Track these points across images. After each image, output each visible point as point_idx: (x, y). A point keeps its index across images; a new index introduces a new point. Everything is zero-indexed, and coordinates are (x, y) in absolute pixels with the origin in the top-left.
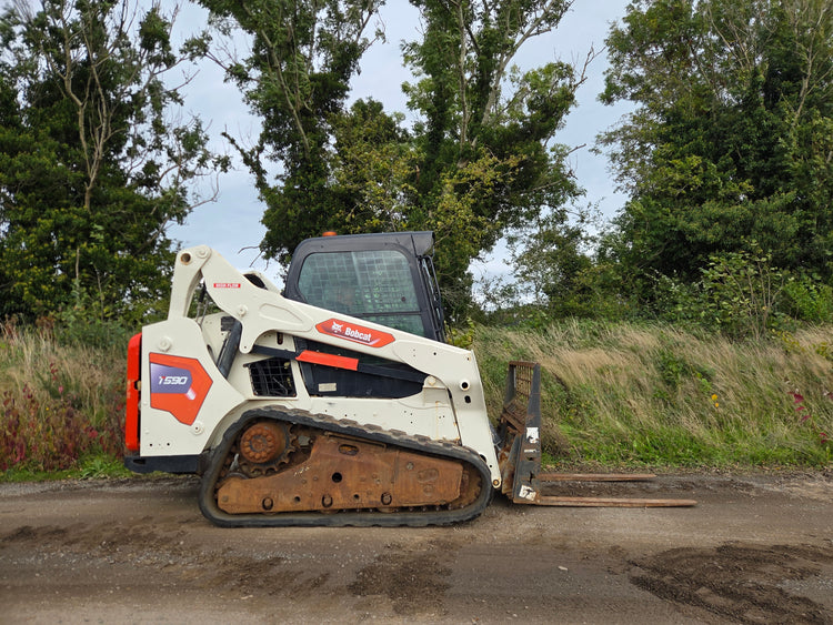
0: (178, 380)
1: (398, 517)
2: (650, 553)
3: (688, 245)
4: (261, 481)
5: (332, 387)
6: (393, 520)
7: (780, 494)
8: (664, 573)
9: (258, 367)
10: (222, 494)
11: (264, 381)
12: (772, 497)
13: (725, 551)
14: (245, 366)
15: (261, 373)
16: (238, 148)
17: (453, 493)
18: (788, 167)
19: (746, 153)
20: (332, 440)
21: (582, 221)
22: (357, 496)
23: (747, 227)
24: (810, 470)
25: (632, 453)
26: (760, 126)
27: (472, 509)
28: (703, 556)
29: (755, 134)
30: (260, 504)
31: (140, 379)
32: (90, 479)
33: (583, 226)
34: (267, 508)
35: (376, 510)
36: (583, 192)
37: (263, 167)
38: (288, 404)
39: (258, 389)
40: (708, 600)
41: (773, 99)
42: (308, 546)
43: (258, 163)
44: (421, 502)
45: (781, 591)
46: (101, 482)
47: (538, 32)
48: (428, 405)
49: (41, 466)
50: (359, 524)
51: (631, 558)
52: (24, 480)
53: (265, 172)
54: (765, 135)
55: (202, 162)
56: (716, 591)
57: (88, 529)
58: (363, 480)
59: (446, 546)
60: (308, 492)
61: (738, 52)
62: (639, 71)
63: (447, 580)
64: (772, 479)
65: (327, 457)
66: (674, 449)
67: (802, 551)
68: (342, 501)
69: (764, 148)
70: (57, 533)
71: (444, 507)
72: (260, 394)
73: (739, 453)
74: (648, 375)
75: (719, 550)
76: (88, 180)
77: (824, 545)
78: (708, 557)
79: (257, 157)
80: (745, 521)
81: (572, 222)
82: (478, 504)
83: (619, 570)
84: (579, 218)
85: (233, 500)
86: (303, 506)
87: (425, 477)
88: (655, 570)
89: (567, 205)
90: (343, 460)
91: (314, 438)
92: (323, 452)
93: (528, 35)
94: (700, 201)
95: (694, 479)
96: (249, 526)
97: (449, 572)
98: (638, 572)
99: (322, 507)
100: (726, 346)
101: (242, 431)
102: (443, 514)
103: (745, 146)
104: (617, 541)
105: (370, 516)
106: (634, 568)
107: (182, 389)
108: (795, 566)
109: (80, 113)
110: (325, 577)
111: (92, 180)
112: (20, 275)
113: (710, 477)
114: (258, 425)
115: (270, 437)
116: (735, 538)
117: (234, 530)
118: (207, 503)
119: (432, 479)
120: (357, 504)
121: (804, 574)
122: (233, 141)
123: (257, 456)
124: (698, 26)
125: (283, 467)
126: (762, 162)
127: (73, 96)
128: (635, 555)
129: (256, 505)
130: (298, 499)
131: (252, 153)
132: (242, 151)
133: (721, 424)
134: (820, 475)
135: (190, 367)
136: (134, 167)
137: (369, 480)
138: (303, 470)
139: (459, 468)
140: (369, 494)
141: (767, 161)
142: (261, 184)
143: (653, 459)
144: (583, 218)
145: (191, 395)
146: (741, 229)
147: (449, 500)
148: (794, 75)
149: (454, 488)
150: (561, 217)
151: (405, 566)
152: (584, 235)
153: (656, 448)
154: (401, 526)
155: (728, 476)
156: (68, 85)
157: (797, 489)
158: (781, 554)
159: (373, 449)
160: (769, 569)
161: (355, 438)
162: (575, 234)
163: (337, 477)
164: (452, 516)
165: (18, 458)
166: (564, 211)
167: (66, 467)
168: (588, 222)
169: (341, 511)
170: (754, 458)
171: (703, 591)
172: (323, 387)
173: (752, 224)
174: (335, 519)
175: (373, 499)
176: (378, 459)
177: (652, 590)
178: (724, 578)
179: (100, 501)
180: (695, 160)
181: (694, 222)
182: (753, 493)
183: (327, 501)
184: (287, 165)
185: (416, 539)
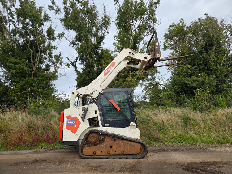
0: (72, 123)
1: (125, 156)
2: (185, 163)
3: (188, 87)
4: (93, 147)
5: (108, 125)
6: (124, 157)
7: (214, 151)
8: (189, 167)
9: (90, 120)
10: (84, 150)
11: (92, 123)
12: (212, 151)
13: (202, 163)
14: (87, 119)
15: (91, 121)
16: (70, 61)
17: (139, 151)
18: (211, 68)
19: (200, 64)
20: (109, 138)
21: (160, 80)
22: (116, 151)
23: (203, 83)
24: (221, 145)
25: (177, 141)
26: (204, 58)
27: (143, 155)
28: (197, 164)
29: (202, 59)
30: (93, 153)
31: (63, 122)
32: (42, 149)
33: (160, 81)
34: (94, 154)
35: (120, 155)
36: (159, 72)
37: (77, 66)
38: (98, 129)
39: (90, 125)
40: (200, 172)
41: (206, 51)
42: (106, 163)
43: (75, 65)
44: (131, 153)
45: (215, 170)
46: (46, 149)
47: (148, 35)
48: (131, 130)
49: (29, 145)
50: (116, 158)
51: (182, 164)
52: (25, 149)
53: (77, 67)
54: (205, 60)
55: (60, 64)
56: (201, 170)
57: (51, 160)
58: (117, 147)
59: (138, 163)
60: (104, 150)
61: (197, 39)
62: (172, 43)
63: (141, 169)
64: (212, 147)
65: (109, 142)
66: (188, 140)
67: (220, 163)
68: (112, 153)
69: (205, 63)
70: (44, 161)
71: (136, 155)
72: (91, 126)
73: (203, 141)
74: (180, 121)
75: (201, 162)
76: (33, 70)
77: (225, 161)
78: (199, 164)
79: (75, 63)
80: (207, 156)
81: (157, 80)
82: (144, 154)
83: (179, 167)
84: (159, 79)
85: (86, 152)
86: (103, 153)
87: (132, 147)
88: (187, 167)
89: (155, 75)
90: (112, 142)
91: (105, 137)
92: (108, 140)
93: (146, 36)
94: (190, 76)
95: (193, 147)
96: (90, 159)
97: (141, 168)
98: (183, 167)
99: (107, 154)
100: (199, 114)
101: (88, 135)
102: (136, 156)
103: (200, 63)
104: (178, 161)
105: (119, 156)
106: (182, 167)
107: (73, 125)
108: (218, 165)
109: (31, 53)
110: (113, 169)
111: (34, 70)
112: (14, 95)
113: (197, 147)
114: (92, 134)
115: (95, 137)
116: (204, 160)
117: (87, 160)
118: (80, 153)
119: (134, 147)
120: (116, 153)
121: (220, 167)
122: (69, 59)
123: (92, 141)
124: (187, 33)
125: (98, 144)
126: (204, 67)
127: (30, 49)
128: (183, 164)
129: (92, 153)
130: (102, 152)
131: (74, 62)
132: (71, 62)
133: (199, 133)
134: (223, 146)
135: (75, 119)
136: (43, 66)
137: (118, 147)
138: (103, 145)
139: (140, 145)
140: (119, 151)
141: (206, 66)
142: (76, 70)
143: (183, 143)
144: (160, 79)
145: (75, 126)
146: (201, 84)
147: (138, 152)
148: (212, 45)
149: (139, 150)
150: (154, 79)
151: (130, 167)
152: (160, 83)
153: (183, 140)
154: (126, 159)
155: (201, 147)
156: (29, 46)
157: (218, 149)
158: (215, 163)
159: (119, 140)
160: (212, 166)
161: (115, 137)
162: (158, 84)
163: (111, 147)
164: (138, 156)
165: (23, 144)
166: (154, 77)
167: (35, 146)
168: (161, 81)
169: (111, 155)
170: (207, 142)
171: (198, 170)
172: (106, 125)
173: (204, 82)
174: (111, 157)
175: (119, 152)
176: (121, 142)
177: (187, 170)
178: (203, 168)
179: (49, 154)
180: (189, 66)
181: (189, 81)
182: (207, 150)
183: (109, 152)
184: (84, 66)
185: (131, 161)
